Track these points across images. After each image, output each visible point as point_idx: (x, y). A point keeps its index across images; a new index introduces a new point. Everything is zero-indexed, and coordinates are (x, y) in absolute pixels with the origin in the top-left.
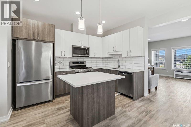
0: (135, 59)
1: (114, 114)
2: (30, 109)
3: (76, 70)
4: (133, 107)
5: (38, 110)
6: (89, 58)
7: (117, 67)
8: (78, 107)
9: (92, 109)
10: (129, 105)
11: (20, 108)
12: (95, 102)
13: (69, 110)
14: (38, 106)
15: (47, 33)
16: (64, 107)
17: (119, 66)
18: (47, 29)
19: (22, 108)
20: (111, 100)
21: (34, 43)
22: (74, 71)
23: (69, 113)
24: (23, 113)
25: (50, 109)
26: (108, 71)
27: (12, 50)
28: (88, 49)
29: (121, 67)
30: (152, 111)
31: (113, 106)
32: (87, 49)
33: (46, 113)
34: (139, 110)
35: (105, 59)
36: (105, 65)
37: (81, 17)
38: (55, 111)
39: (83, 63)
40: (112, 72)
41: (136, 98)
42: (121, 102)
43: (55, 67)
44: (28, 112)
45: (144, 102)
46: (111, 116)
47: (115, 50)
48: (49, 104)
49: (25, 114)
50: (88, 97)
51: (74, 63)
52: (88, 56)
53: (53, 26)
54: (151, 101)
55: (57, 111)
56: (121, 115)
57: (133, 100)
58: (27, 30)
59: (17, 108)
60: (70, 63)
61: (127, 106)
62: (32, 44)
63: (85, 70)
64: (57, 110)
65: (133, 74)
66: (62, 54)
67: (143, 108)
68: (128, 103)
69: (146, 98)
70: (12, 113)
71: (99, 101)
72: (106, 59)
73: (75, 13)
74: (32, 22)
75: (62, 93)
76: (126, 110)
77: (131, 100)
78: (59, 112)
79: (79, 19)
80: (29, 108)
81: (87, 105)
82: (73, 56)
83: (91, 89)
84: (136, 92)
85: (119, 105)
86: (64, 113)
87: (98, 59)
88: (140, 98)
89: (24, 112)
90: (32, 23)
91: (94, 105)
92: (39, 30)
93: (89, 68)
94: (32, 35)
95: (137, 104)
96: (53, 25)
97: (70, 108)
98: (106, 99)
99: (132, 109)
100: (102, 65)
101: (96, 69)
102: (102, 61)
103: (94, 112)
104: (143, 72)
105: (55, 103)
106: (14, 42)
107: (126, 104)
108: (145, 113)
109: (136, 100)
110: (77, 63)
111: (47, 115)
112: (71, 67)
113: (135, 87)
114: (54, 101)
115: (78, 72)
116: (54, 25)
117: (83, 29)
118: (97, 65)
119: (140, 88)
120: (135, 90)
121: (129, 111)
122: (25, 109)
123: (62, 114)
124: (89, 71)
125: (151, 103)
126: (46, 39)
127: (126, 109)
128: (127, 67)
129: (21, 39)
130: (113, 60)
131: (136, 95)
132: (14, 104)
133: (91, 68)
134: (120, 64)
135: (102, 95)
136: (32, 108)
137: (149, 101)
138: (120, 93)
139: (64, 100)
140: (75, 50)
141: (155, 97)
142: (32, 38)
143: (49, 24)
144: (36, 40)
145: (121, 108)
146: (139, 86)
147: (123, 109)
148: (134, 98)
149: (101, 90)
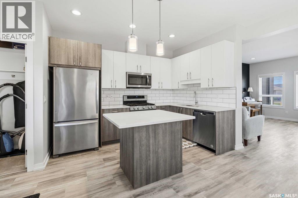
0: (221, 91)
1: (181, 171)
2: (69, 158)
3: (132, 108)
4: (213, 165)
5: (80, 159)
6: (151, 90)
7: (193, 103)
8: (128, 156)
9: (147, 161)
10: (207, 160)
11: (58, 156)
12: (151, 151)
13: (118, 162)
14: (80, 154)
15: (92, 56)
16: (113, 157)
17: (196, 103)
18: (91, 52)
19: (60, 156)
20: (176, 151)
21: (76, 70)
22: (128, 109)
23: (119, 166)
24: (62, 162)
25: (94, 158)
26: (179, 109)
27: (48, 80)
28: (150, 77)
29: (199, 103)
30: (242, 172)
31: (179, 159)
32: (148, 77)
33: (89, 163)
34: (221, 169)
35: (176, 92)
36: (176, 101)
37: (131, 35)
38: (101, 162)
39: (143, 97)
40: (184, 111)
41: (221, 151)
42: (195, 156)
43: (103, 103)
44: (68, 160)
45: (233, 158)
46: (176, 173)
47: (190, 78)
48: (94, 152)
49: (63, 163)
50: (140, 143)
51: (129, 97)
52: (149, 86)
53: (100, 47)
54: (245, 157)
55: (103, 162)
56: (192, 173)
57: (215, 155)
58: (67, 53)
59: (54, 154)
60: (123, 97)
61: (203, 161)
62: (73, 72)
63: (144, 107)
64: (103, 160)
65: (214, 114)
66: (113, 84)
67: (228, 167)
68: (206, 158)
69: (238, 152)
70: (49, 160)
71: (158, 150)
72: (178, 92)
73: (129, 27)
74: (72, 42)
75: (111, 139)
76: (201, 168)
77: (213, 154)
78: (105, 164)
79: (129, 37)
80: (69, 156)
81: (139, 155)
82: (127, 88)
83: (145, 133)
84: (221, 142)
85: (191, 159)
86: (112, 165)
87: (165, 92)
88: (227, 151)
89: (63, 160)
90: (73, 44)
91: (149, 156)
92: (81, 52)
93: (150, 105)
94: (72, 60)
95: (221, 160)
96: (99, 45)
97: (119, 160)
98: (167, 149)
99: (211, 167)
100: (172, 101)
101: (161, 107)
102: (172, 95)
103: (150, 166)
104: (234, 111)
105: (101, 152)
106: (51, 70)
107: (202, 160)
108: (229, 173)
109: (219, 154)
110: (134, 97)
111: (91, 166)
112: (125, 103)
113: (219, 135)
114: (100, 149)
115: (134, 110)
116: (101, 45)
117: (136, 51)
118: (165, 101)
119: (227, 136)
120: (219, 139)
121: (205, 170)
122: (64, 157)
123: (110, 166)
124: (151, 109)
125: (243, 161)
126: (91, 65)
127: (202, 166)
128: (209, 104)
129: (59, 66)
130: (188, 92)
131: (221, 147)
132: (51, 150)
133: (154, 105)
134: (199, 99)
135: (161, 143)
136: (73, 157)
137: (241, 157)
138: (197, 143)
139: (114, 148)
140: (130, 78)
141: (254, 152)
142: (72, 64)
143: (95, 44)
144: (78, 67)
145: (194, 164)
146: (225, 132)
147: (197, 166)
148: (217, 152)
149: (160, 135)
